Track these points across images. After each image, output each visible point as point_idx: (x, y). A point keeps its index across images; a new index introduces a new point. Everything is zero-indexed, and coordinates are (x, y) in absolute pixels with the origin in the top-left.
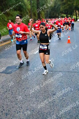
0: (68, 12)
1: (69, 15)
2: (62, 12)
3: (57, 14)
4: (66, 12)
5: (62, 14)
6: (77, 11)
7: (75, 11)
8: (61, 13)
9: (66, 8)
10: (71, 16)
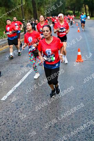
0: (75, 7)
1: (77, 12)
2: (68, 8)
3: (62, 11)
4: (73, 7)
5: (68, 10)
6: (86, 6)
7: (83, 6)
8: (66, 10)
9: (72, 2)
10: (79, 12)
